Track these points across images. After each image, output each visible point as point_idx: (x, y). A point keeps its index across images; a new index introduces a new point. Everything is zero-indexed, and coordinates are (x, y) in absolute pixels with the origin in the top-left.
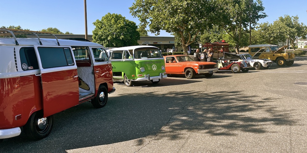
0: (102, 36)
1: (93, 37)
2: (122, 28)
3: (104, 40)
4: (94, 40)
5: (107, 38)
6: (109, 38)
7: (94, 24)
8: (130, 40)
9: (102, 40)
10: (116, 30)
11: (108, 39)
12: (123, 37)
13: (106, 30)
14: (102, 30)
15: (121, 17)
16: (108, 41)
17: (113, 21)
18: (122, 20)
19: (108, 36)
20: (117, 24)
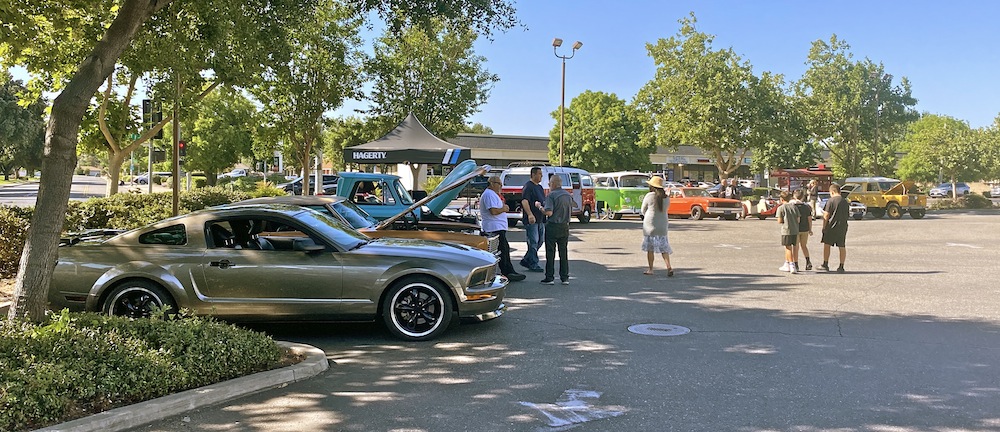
0: (570, 142)
1: (550, 146)
2: (615, 125)
3: (573, 151)
4: (553, 152)
5: (580, 148)
6: (585, 148)
7: (554, 115)
8: (632, 154)
9: (568, 152)
10: (601, 129)
11: (583, 151)
12: (615, 145)
13: (580, 129)
14: (571, 130)
15: (615, 101)
16: (583, 155)
17: (597, 109)
18: (616, 108)
19: (584, 142)
20: (606, 118)
